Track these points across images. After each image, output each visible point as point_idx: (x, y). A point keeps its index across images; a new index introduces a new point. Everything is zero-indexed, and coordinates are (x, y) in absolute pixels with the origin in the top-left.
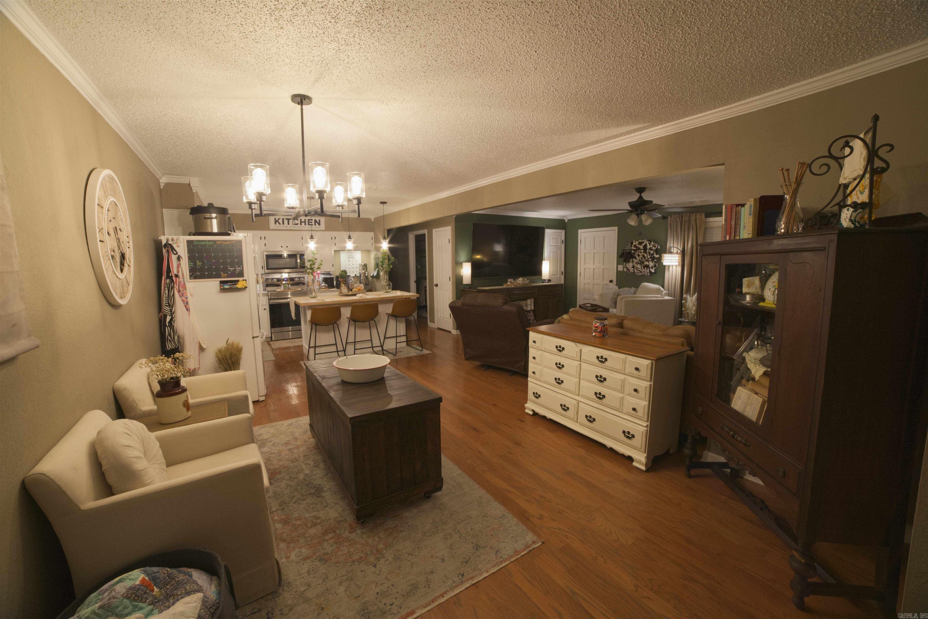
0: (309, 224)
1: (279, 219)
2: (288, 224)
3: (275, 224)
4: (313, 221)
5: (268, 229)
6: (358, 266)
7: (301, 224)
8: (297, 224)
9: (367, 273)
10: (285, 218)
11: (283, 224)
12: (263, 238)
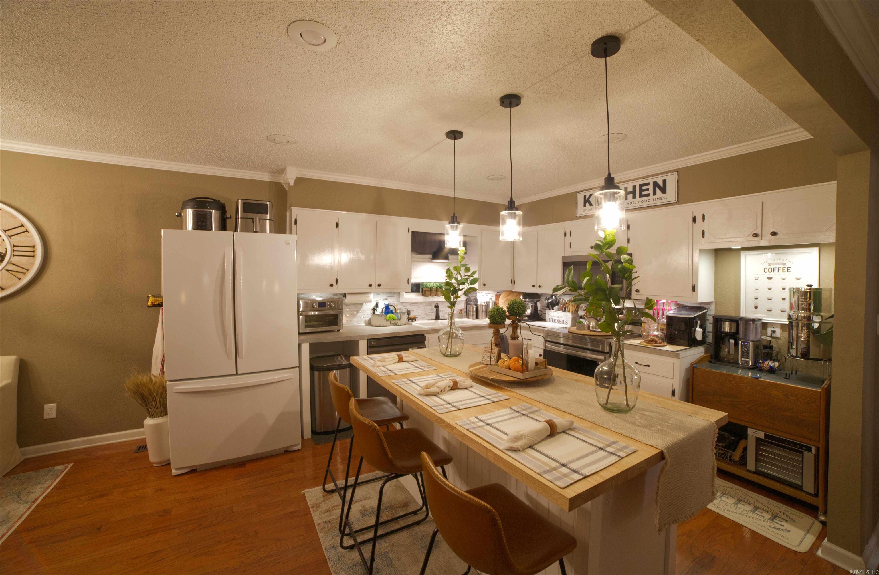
0: (641, 196)
1: (591, 196)
3: (585, 206)
4: (651, 187)
5: (575, 218)
9: (817, 319)
12: (568, 234)
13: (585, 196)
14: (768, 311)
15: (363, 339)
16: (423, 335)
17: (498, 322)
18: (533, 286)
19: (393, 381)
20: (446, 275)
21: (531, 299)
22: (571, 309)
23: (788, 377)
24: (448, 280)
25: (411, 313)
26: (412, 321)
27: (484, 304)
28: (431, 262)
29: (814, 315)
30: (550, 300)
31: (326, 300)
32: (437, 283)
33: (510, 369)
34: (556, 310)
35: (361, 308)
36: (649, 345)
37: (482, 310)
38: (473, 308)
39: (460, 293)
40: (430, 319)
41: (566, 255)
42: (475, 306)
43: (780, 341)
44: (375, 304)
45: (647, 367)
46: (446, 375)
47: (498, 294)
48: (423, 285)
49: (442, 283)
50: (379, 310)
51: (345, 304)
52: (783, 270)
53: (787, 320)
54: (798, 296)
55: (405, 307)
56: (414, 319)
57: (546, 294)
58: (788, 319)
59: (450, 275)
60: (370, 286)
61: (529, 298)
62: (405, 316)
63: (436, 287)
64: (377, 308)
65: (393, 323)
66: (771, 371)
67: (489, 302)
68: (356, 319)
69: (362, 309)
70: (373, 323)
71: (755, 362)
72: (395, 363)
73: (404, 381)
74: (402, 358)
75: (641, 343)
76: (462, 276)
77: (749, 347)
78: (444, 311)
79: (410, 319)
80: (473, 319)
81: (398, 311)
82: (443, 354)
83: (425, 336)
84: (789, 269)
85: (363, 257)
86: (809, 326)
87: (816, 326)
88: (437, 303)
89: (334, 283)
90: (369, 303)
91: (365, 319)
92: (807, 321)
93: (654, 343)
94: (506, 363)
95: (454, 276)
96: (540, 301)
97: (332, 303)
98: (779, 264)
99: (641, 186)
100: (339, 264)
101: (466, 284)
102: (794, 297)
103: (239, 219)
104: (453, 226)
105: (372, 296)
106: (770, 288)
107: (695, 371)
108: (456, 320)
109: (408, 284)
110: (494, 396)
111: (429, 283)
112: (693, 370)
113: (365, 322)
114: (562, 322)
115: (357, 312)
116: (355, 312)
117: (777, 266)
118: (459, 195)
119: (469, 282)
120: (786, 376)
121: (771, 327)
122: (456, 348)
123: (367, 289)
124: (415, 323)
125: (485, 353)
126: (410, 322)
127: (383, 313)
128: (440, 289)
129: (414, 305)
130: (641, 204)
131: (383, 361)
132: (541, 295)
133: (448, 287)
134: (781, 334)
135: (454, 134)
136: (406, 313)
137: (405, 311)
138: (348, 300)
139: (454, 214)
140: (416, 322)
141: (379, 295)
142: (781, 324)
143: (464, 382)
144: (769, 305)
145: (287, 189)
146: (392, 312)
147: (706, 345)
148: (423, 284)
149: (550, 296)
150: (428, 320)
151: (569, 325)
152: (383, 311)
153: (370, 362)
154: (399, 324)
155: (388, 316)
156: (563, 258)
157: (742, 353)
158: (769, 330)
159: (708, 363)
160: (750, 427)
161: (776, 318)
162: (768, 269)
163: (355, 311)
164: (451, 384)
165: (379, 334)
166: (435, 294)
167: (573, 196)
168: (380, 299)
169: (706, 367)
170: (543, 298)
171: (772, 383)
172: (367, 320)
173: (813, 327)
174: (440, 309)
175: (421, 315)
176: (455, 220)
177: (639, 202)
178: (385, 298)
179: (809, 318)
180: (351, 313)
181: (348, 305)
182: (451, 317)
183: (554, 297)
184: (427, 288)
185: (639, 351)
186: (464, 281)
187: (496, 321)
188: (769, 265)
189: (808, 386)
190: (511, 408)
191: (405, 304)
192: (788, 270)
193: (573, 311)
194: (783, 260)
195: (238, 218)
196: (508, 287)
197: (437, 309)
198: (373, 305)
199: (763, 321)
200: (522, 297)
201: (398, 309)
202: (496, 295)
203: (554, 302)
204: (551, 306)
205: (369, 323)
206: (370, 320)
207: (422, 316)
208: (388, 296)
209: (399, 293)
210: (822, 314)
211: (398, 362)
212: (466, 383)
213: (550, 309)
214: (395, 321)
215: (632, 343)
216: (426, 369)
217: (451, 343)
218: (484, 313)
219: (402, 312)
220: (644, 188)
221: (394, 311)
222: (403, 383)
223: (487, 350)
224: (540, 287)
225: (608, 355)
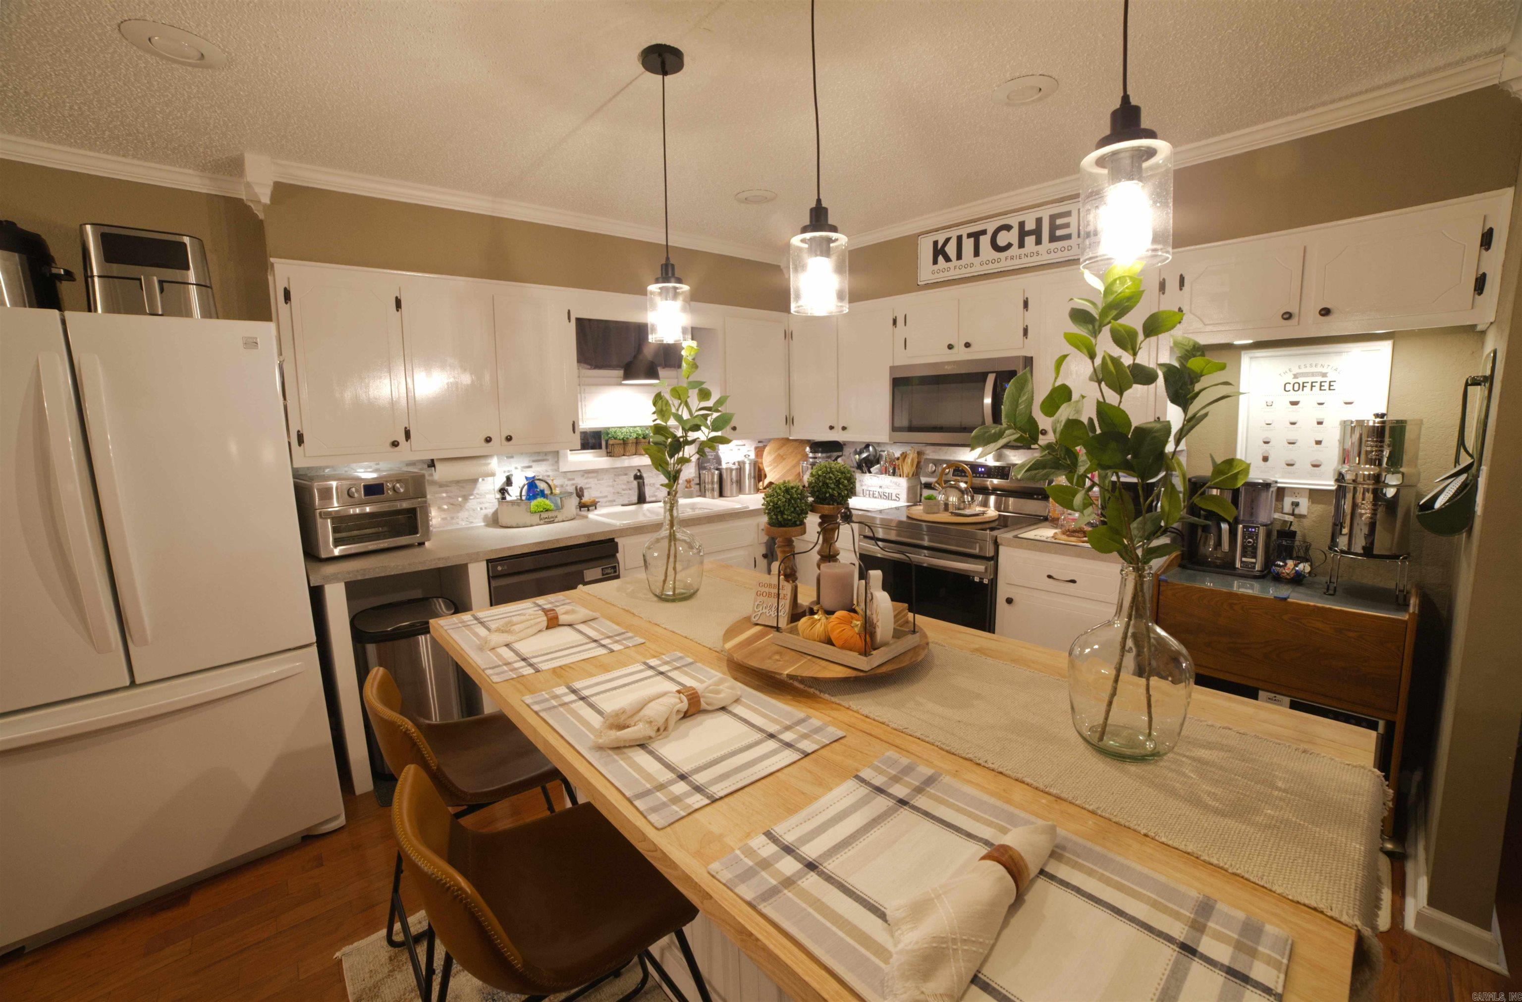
0: (1053, 238)
1: (948, 240)
2: (977, 253)
3: (935, 262)
4: (1074, 220)
5: (914, 286)
6: (1332, 436)
7: (1021, 245)
8: (1009, 246)
9: (1393, 480)
10: (964, 231)
11: (959, 257)
12: (900, 322)
13: (936, 243)
14: (1288, 465)
15: (476, 560)
16: (612, 540)
17: (790, 520)
18: (831, 428)
19: (528, 699)
20: (654, 409)
21: (827, 452)
22: (906, 471)
23: (1331, 592)
24: (658, 422)
25: (586, 494)
26: (588, 510)
27: (734, 467)
28: (621, 385)
29: (1388, 471)
30: (864, 455)
31: (385, 477)
32: (638, 429)
33: (830, 642)
34: (877, 473)
35: (474, 489)
36: (1073, 541)
37: (731, 480)
38: (713, 475)
39: (689, 451)
40: (627, 502)
41: (896, 364)
42: (717, 472)
43: (1306, 522)
44: (505, 479)
45: (1072, 584)
46: (667, 663)
47: (761, 445)
48: (608, 434)
49: (647, 427)
50: (514, 492)
51: (434, 483)
52: (1321, 386)
53: (1332, 483)
54: (1361, 435)
55: (570, 482)
56: (591, 506)
57: (853, 443)
58: (1337, 480)
59: (664, 409)
60: (488, 440)
61: (822, 452)
62: (575, 501)
63: (635, 435)
64: (509, 488)
65: (547, 517)
66: (1297, 580)
67: (744, 463)
68: (463, 514)
69: (476, 492)
70: (503, 520)
71: (1268, 563)
72: (540, 631)
73: (556, 697)
74: (556, 618)
75: (1057, 537)
76: (694, 411)
77: (1257, 535)
78: (654, 484)
79: (582, 506)
80: (713, 498)
81: (557, 491)
82: (656, 596)
83: (617, 544)
84: (1332, 384)
85: (466, 379)
86: (1378, 494)
87: (1390, 492)
88: (639, 471)
89: (401, 438)
90: (490, 479)
91: (484, 512)
92: (1374, 484)
93: (1083, 535)
94: (818, 625)
95: (674, 410)
96: (843, 457)
97: (398, 485)
98: (1313, 374)
99: (1053, 218)
100: (409, 394)
101: (703, 428)
102: (1351, 437)
103: (96, 280)
104: (667, 289)
105: (494, 463)
106: (1293, 421)
107: (1162, 588)
108: (682, 501)
109: (574, 432)
110: (801, 729)
111: (620, 428)
112: (1159, 586)
113: (485, 519)
114: (888, 497)
115: (466, 498)
116: (460, 499)
117: (1310, 379)
118: (678, 240)
119: (709, 422)
120: (1328, 589)
121: (1291, 496)
122: (686, 577)
123: (481, 448)
124: (593, 515)
125: (761, 598)
126: (584, 512)
127: (524, 498)
128: (643, 440)
129: (590, 475)
130: (1053, 255)
131: (506, 632)
132: (845, 444)
133: (660, 438)
134: (1308, 508)
135: (660, 55)
136: (575, 494)
137: (571, 489)
138: (441, 472)
139: (668, 259)
140: (596, 512)
141: (512, 460)
142: (1311, 490)
143: (718, 692)
144: (1291, 454)
145: (261, 216)
146: (542, 494)
147: (1169, 533)
148: (607, 431)
149: (864, 446)
150: (623, 505)
151: (903, 502)
152: (524, 493)
153: (476, 635)
154: (560, 518)
155: (534, 503)
156: (892, 369)
157: (1244, 547)
158: (1288, 501)
159: (1179, 569)
160: (1263, 690)
161: (1299, 478)
162: (1292, 385)
163: (459, 497)
164: (684, 705)
165: (514, 547)
166: (634, 451)
167: (910, 242)
168: (516, 468)
169: (1180, 580)
170: (848, 451)
171: (1315, 606)
172: (490, 515)
173: (1385, 495)
174: (646, 481)
175: (606, 497)
176: (670, 275)
177: (1049, 252)
178: (527, 465)
179: (1377, 478)
180: (451, 501)
181: (442, 485)
182: (672, 496)
183: (871, 448)
184: (615, 439)
185: (1056, 553)
186: (697, 422)
187: (784, 519)
188: (1295, 376)
189: (1374, 608)
190: (857, 777)
191: (569, 476)
192: (1330, 386)
193: (910, 475)
194: (1323, 366)
195: (92, 276)
196: (781, 431)
197: (639, 483)
198: (500, 481)
199: (1279, 485)
200: (808, 449)
201: (556, 486)
202: (756, 448)
203: (872, 458)
204: (866, 465)
205: (494, 521)
206: (495, 514)
207: (610, 498)
208: (534, 461)
209: (558, 452)
210: (1402, 470)
211: (548, 628)
212: (722, 695)
213: (863, 472)
214: (550, 514)
215: (1038, 538)
216: (616, 647)
217: (675, 569)
218: (734, 485)
219: (566, 493)
220: (1059, 222)
221: (547, 492)
222: (554, 703)
223: (763, 589)
224: (844, 428)
225: (992, 562)
